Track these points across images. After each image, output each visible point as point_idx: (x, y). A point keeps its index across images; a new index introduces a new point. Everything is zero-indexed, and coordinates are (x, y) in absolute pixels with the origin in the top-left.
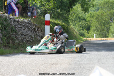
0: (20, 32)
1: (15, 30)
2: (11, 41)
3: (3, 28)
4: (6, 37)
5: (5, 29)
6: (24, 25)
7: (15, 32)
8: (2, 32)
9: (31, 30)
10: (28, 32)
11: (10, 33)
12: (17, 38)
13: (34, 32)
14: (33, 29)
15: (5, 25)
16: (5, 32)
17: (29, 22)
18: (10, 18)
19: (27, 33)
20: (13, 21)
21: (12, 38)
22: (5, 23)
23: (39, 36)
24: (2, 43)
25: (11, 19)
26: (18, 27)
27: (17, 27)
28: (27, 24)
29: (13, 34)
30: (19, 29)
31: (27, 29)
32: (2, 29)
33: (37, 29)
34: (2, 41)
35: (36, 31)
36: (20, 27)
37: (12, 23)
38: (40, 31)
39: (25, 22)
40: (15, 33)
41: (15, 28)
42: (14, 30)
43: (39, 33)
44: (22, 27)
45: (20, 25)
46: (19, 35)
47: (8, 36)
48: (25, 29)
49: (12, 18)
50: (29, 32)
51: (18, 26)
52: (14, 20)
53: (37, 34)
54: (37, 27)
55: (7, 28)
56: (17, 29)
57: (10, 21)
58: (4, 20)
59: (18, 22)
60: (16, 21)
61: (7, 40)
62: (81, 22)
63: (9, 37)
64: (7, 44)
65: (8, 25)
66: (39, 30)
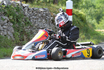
0: (35, 25)
1: (30, 22)
2: (25, 37)
3: (16, 20)
5: (17, 21)
6: (40, 15)
7: (29, 25)
8: (14, 25)
9: (49, 22)
10: (45, 24)
11: (23, 27)
12: (32, 33)
13: (53, 24)
14: (50, 20)
15: (17, 16)
16: (17, 25)
17: (46, 12)
18: (23, 6)
19: (44, 26)
20: (27, 10)
21: (26, 33)
22: (17, 14)
24: (14, 40)
25: (24, 8)
26: (33, 19)
27: (31, 18)
28: (44, 14)
29: (27, 28)
30: (35, 20)
31: (44, 20)
32: (13, 21)
34: (14, 37)
36: (35, 18)
37: (26, 13)
39: (42, 11)
40: (29, 27)
41: (30, 20)
42: (28, 23)
44: (38, 19)
45: (36, 15)
46: (34, 29)
47: (21, 30)
48: (42, 20)
49: (26, 7)
50: (47, 24)
51: (33, 17)
52: (29, 9)
53: (56, 27)
55: (20, 20)
56: (31, 20)
57: (23, 10)
58: (16, 9)
59: (32, 11)
61: (20, 36)
62: (90, 10)
63: (23, 32)
64: (21, 41)
65: (21, 15)
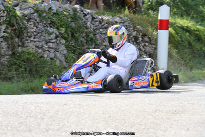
0: (104, 44)
1: (94, 38)
3: (70, 35)
4: (76, 53)
5: (73, 36)
7: (94, 43)
8: (68, 43)
11: (83, 46)
13: (135, 43)
14: (131, 36)
15: (72, 29)
16: (73, 43)
18: (84, 13)
20: (90, 20)
22: (73, 25)
23: (146, 53)
24: (66, 66)
25: (85, 15)
26: (101, 33)
27: (98, 32)
30: (103, 36)
32: (66, 36)
33: (141, 39)
34: (67, 62)
35: (138, 41)
36: (104, 32)
37: (89, 23)
38: (147, 42)
39: (117, 22)
41: (95, 35)
42: (92, 39)
43: (145, 45)
45: (106, 28)
47: (79, 51)
49: (88, 13)
51: (101, 30)
52: (93, 18)
53: (141, 48)
54: (141, 34)
55: (77, 35)
56: (98, 36)
57: (84, 19)
58: (72, 18)
59: (100, 21)
60: (96, 20)
65: (80, 27)
66: (146, 39)
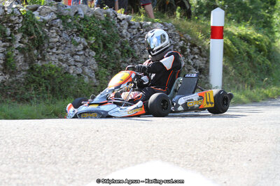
0: (144, 56)
1: (131, 49)
3: (101, 46)
4: (109, 68)
5: (105, 47)
7: (131, 56)
8: (99, 56)
11: (117, 59)
14: (177, 47)
15: (104, 38)
16: (105, 55)
18: (118, 19)
20: (126, 27)
22: (105, 33)
23: (196, 67)
24: (97, 84)
25: (120, 21)
26: (140, 44)
27: (135, 41)
29: (125, 62)
30: (142, 47)
32: (97, 47)
33: (189, 50)
34: (98, 79)
35: (186, 53)
37: (124, 31)
38: (197, 54)
40: (130, 59)
41: (132, 45)
42: (128, 51)
43: (194, 58)
47: (112, 65)
49: (124, 19)
51: (140, 39)
52: (130, 25)
53: (190, 61)
54: (189, 44)
55: (110, 46)
56: (136, 47)
57: (119, 26)
58: (103, 24)
59: (138, 29)
60: (134, 27)
61: (109, 77)
65: (114, 36)
66: (196, 50)
